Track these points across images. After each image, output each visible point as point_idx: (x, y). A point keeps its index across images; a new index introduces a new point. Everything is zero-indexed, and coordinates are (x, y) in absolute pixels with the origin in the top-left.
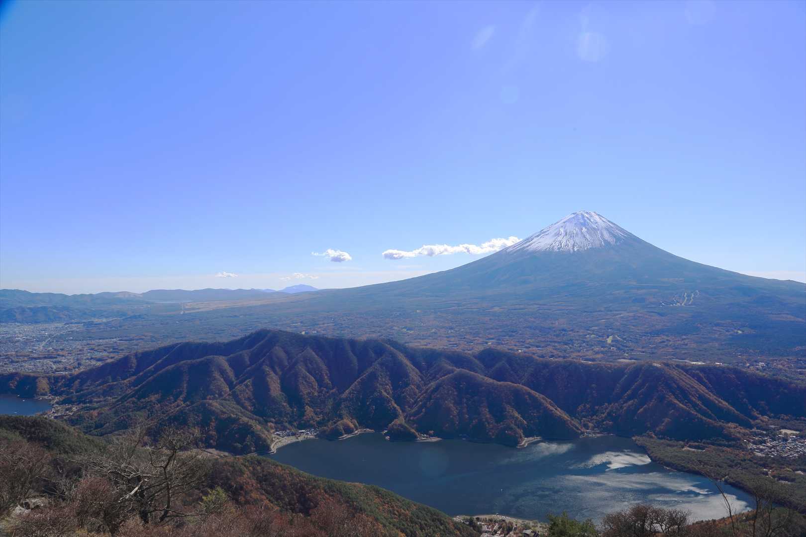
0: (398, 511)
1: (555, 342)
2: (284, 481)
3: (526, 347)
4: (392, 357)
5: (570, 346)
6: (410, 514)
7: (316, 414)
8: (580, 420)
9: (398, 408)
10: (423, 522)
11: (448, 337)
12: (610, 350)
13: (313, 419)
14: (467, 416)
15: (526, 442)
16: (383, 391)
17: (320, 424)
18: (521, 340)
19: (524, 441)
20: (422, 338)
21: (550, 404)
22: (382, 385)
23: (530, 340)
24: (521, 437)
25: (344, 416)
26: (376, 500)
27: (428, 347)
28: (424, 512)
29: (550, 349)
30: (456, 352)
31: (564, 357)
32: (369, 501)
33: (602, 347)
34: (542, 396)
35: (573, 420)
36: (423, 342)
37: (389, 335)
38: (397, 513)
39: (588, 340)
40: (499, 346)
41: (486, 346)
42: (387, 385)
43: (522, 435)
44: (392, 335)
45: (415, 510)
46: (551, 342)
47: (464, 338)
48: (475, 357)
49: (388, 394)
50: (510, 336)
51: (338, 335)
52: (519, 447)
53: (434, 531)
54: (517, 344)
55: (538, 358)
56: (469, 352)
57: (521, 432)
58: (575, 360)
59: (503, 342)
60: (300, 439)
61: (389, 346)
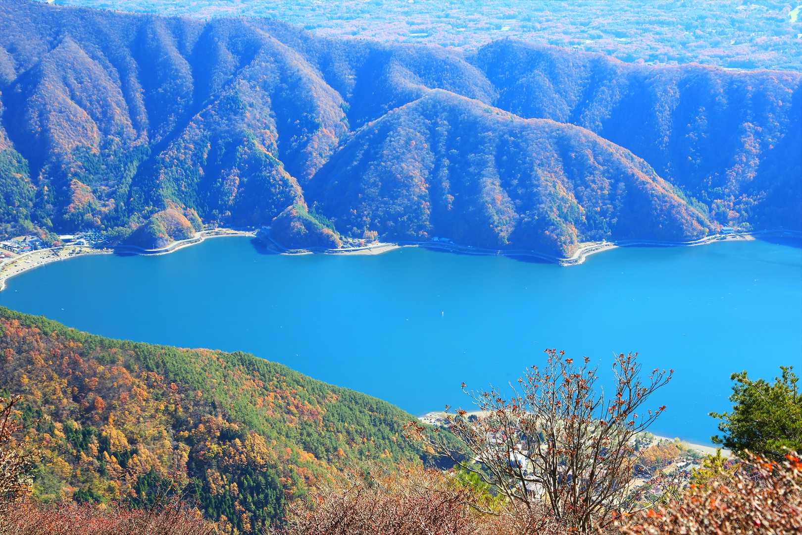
0: (297, 407)
1: (662, 23)
2: (27, 352)
3: (592, 37)
4: (276, 61)
5: (698, 32)
6: (323, 411)
7: (100, 198)
8: (709, 204)
9: (292, 180)
10: (353, 427)
11: (406, 14)
12: (796, 40)
13: (93, 210)
14: (450, 198)
15: (583, 253)
16: (256, 143)
17: (112, 220)
18: (582, 20)
19: (579, 251)
20: (345, 15)
21: (642, 167)
22: (254, 128)
23: (601, 20)
24: (572, 242)
25: (166, 200)
26: (248, 383)
27: (358, 37)
28: (356, 408)
29: (649, 39)
30: (425, 49)
31: (681, 60)
32: (232, 388)
33: (778, 34)
34: (622, 150)
35: (692, 204)
36: (349, 27)
37: (268, 8)
38: (295, 411)
39: (743, 16)
40: (527, 34)
41: (497, 36)
42: (267, 127)
43: (575, 238)
44: (273, 9)
45: (334, 402)
46: (651, 23)
47: (447, 16)
48: (469, 59)
49: (269, 148)
50: (554, 11)
51: (139, 8)
52: (566, 265)
53: (378, 447)
54: (572, 29)
55: (619, 62)
56: (457, 49)
57: (573, 230)
58: (705, 65)
59: (538, 26)
60: (64, 255)
61: (267, 35)
